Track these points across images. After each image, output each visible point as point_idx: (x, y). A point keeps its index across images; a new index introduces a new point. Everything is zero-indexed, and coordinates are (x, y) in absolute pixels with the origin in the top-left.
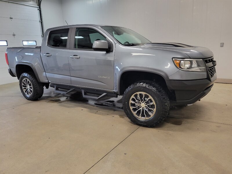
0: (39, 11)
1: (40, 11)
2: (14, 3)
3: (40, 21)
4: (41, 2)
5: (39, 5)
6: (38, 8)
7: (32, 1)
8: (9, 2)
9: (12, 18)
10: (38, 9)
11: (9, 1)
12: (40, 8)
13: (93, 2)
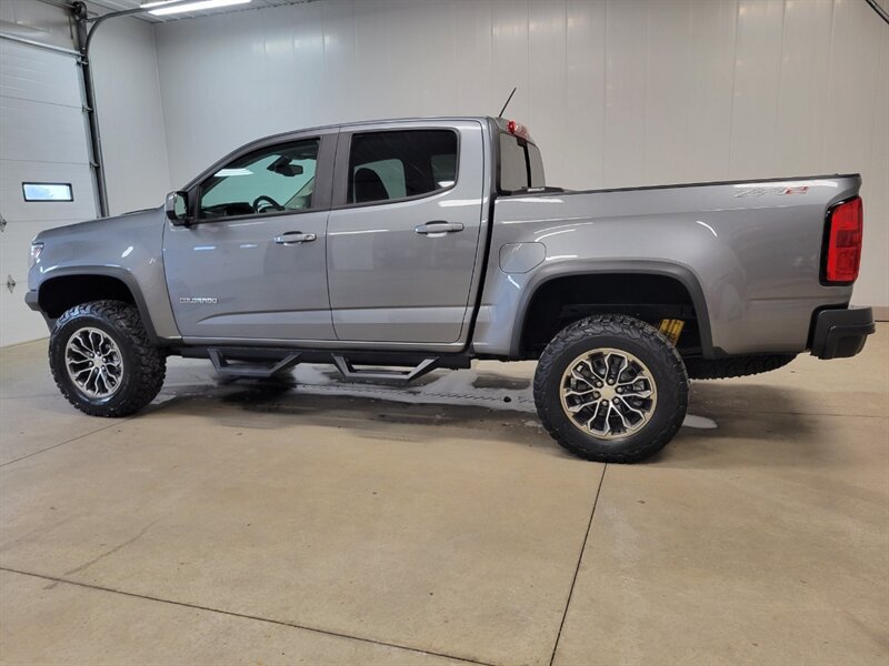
3: (86, 107)
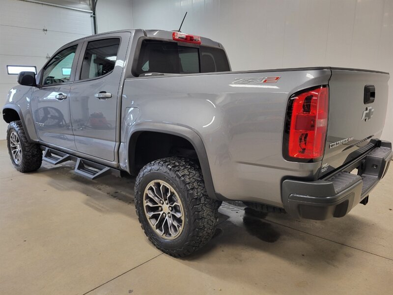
0: (92, 19)
1: (94, 18)
2: (51, 5)
4: (96, 3)
5: (94, 9)
6: (92, 14)
7: (81, 3)
8: (42, 4)
9: (46, 30)
10: (91, 16)
11: (44, 3)
12: (94, 14)
13: (182, 5)
